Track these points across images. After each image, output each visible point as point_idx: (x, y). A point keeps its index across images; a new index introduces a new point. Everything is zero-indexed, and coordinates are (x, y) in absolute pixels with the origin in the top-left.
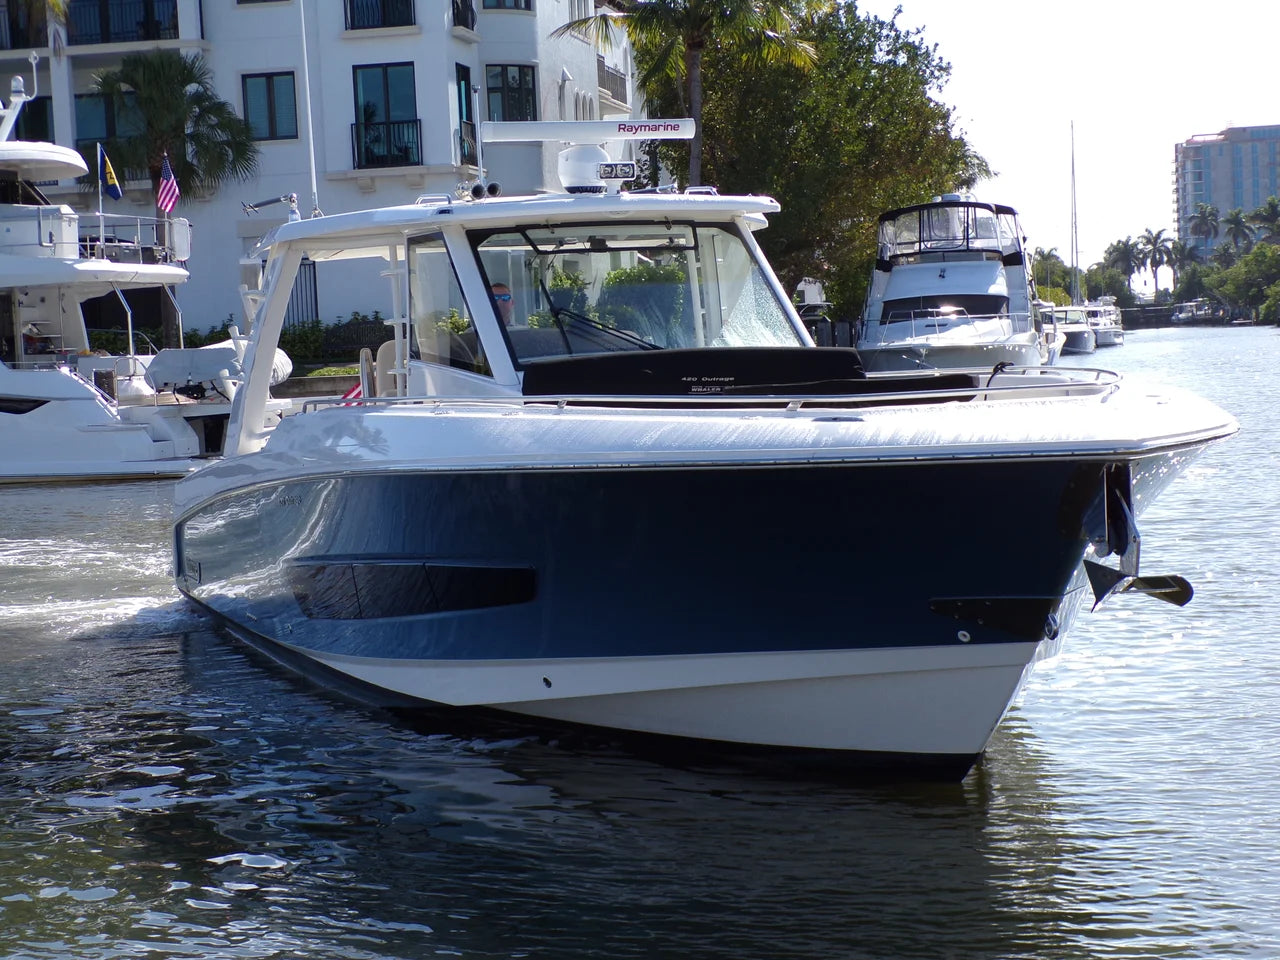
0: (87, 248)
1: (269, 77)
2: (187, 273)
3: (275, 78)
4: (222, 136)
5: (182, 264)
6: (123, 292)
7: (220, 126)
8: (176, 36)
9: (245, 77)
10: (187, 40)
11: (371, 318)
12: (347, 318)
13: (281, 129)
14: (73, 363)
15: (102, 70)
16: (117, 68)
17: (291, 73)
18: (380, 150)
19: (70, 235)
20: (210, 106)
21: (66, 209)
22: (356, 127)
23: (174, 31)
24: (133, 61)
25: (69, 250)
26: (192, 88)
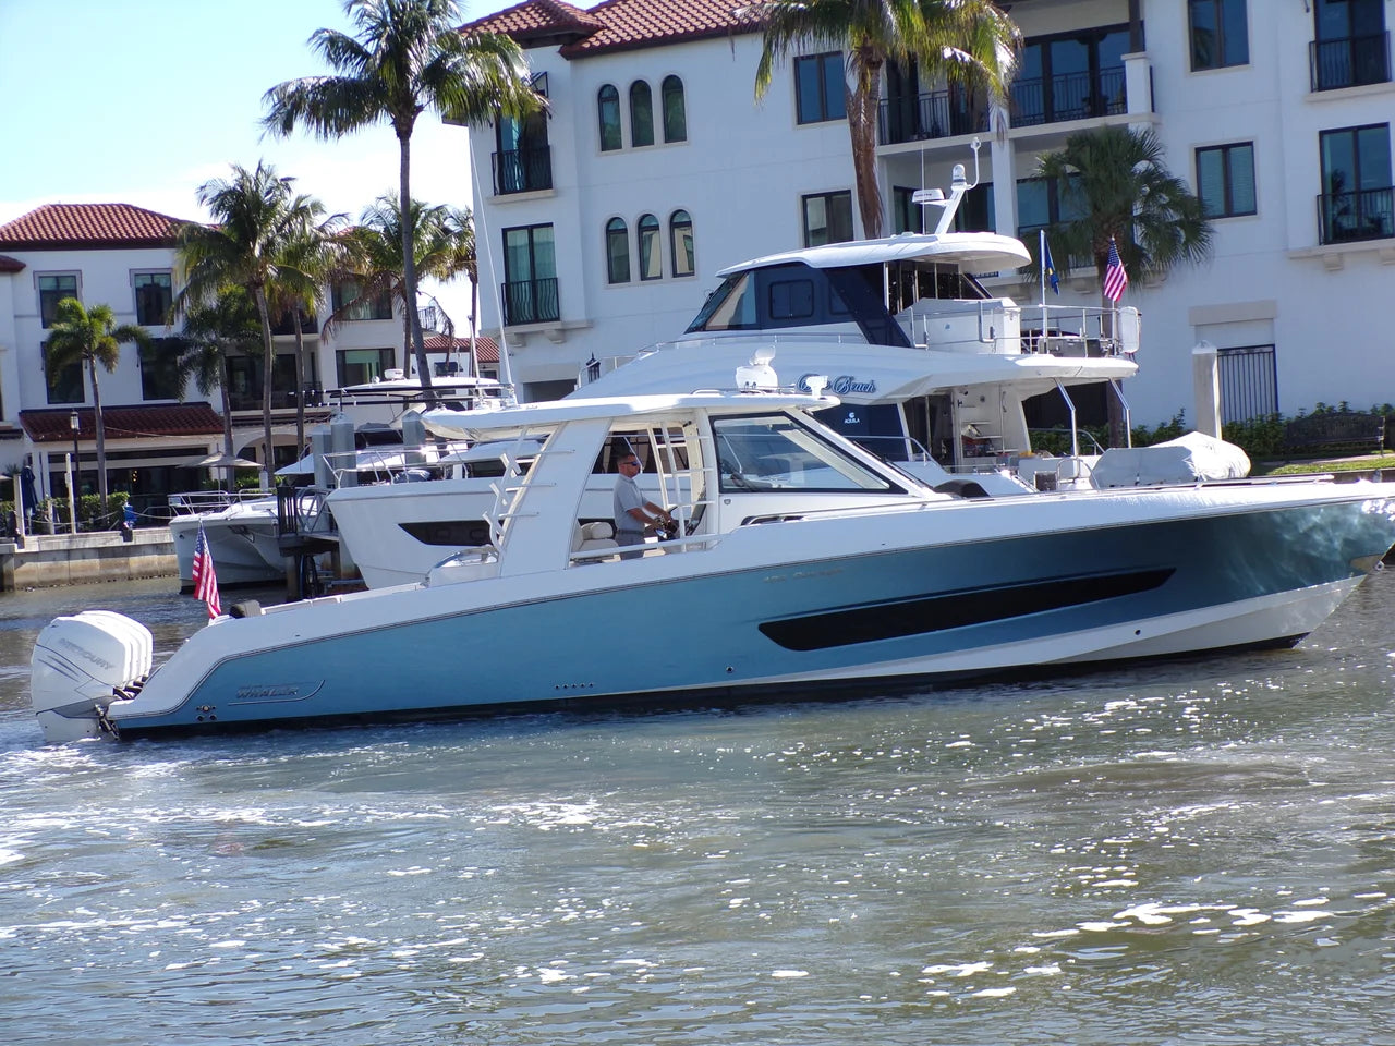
0: (1030, 341)
1: (1225, 148)
2: (1134, 366)
3: (1232, 150)
4: (1174, 216)
5: (1131, 356)
6: (1068, 388)
7: (1174, 205)
8: (1125, 111)
9: (1198, 151)
10: (1136, 117)
11: (1338, 408)
12: (1311, 410)
13: (1238, 205)
14: (1014, 466)
15: (1047, 153)
16: (1062, 149)
17: (1250, 144)
18: (1348, 222)
19: (1011, 328)
20: (1162, 184)
21: (1007, 302)
22: (1323, 198)
23: (1122, 105)
24: (1080, 141)
25: (1011, 344)
26: (1142, 166)
